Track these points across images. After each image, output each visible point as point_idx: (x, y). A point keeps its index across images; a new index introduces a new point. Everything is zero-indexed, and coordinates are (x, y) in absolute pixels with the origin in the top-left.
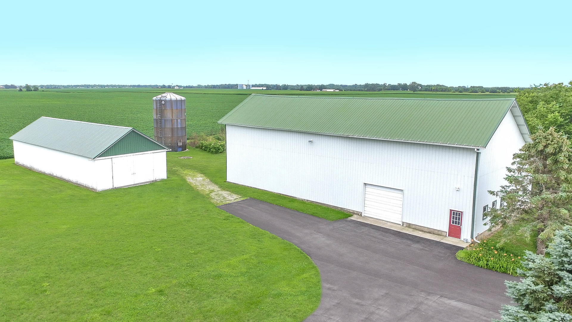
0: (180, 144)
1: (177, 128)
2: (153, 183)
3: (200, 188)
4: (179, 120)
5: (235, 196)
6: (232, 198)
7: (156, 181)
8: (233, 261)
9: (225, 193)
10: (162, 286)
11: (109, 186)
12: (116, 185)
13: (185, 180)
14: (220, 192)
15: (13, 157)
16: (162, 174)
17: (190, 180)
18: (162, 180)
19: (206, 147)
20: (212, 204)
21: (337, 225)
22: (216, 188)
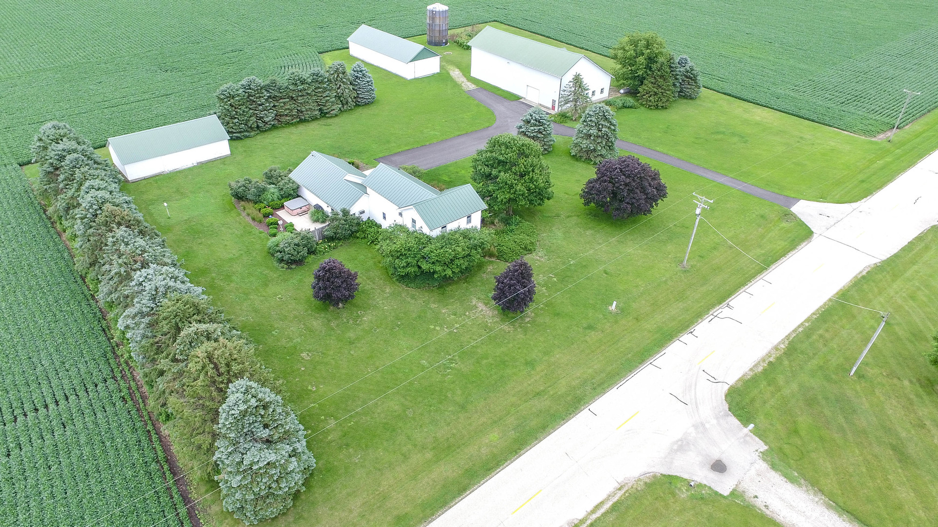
0: (444, 41)
1: (443, 30)
2: (433, 75)
3: (457, 80)
4: (444, 25)
5: (473, 86)
6: (472, 87)
7: (434, 74)
8: (468, 114)
9: (469, 84)
10: (446, 120)
11: (413, 77)
12: (416, 77)
13: (449, 74)
14: (467, 83)
15: (348, 48)
16: (437, 69)
17: (452, 73)
18: (438, 73)
19: (461, 44)
20: (462, 90)
21: (514, 103)
22: (465, 80)
